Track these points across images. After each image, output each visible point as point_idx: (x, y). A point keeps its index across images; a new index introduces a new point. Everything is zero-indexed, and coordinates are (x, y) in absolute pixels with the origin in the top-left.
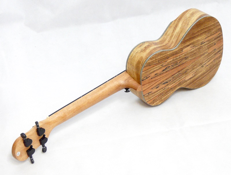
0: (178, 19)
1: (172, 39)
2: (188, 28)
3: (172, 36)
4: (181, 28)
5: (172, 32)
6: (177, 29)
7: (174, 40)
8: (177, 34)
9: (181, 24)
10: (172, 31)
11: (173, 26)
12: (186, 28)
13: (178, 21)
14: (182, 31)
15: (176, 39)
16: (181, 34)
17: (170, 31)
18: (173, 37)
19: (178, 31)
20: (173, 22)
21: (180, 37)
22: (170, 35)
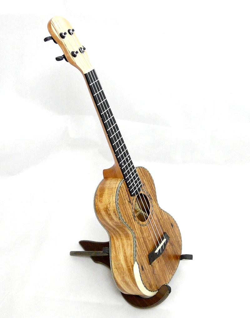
0: (131, 269)
1: (120, 244)
2: (113, 264)
3: (123, 247)
4: (120, 260)
5: (126, 251)
6: (123, 257)
7: (118, 243)
8: (119, 252)
9: (123, 265)
10: (126, 253)
11: (130, 258)
12: (115, 264)
13: (129, 267)
14: (116, 258)
15: (116, 245)
16: (115, 254)
17: (129, 250)
18: (121, 246)
19: (120, 256)
20: (133, 263)
21: (114, 250)
22: (126, 246)
